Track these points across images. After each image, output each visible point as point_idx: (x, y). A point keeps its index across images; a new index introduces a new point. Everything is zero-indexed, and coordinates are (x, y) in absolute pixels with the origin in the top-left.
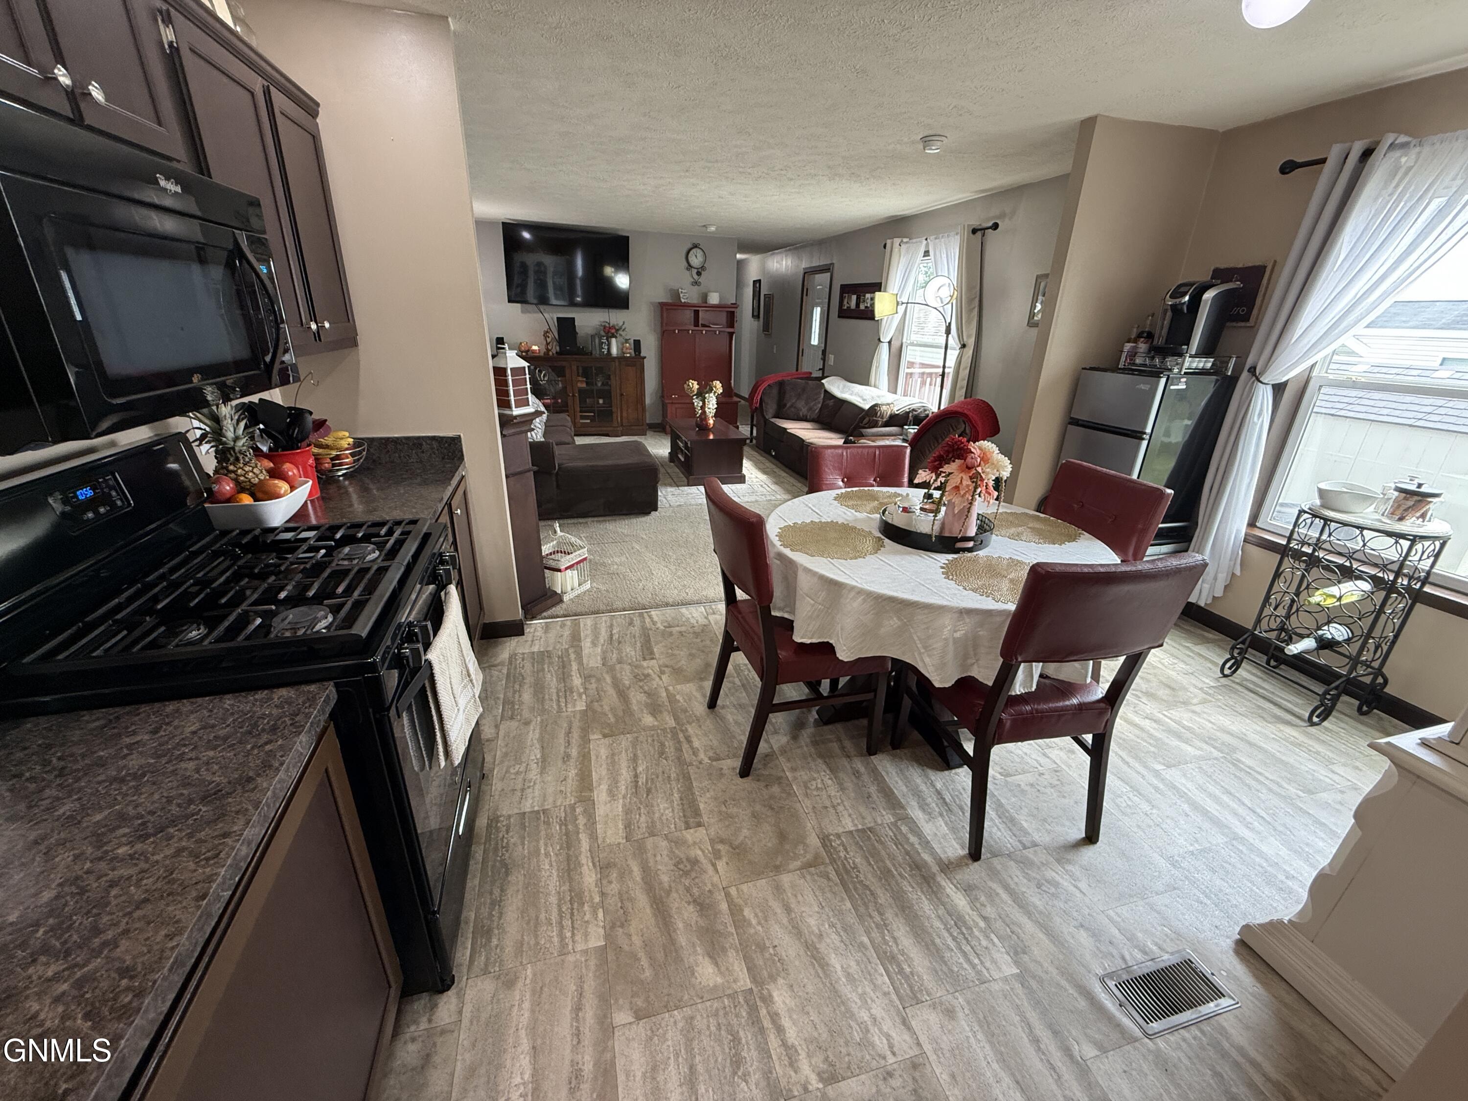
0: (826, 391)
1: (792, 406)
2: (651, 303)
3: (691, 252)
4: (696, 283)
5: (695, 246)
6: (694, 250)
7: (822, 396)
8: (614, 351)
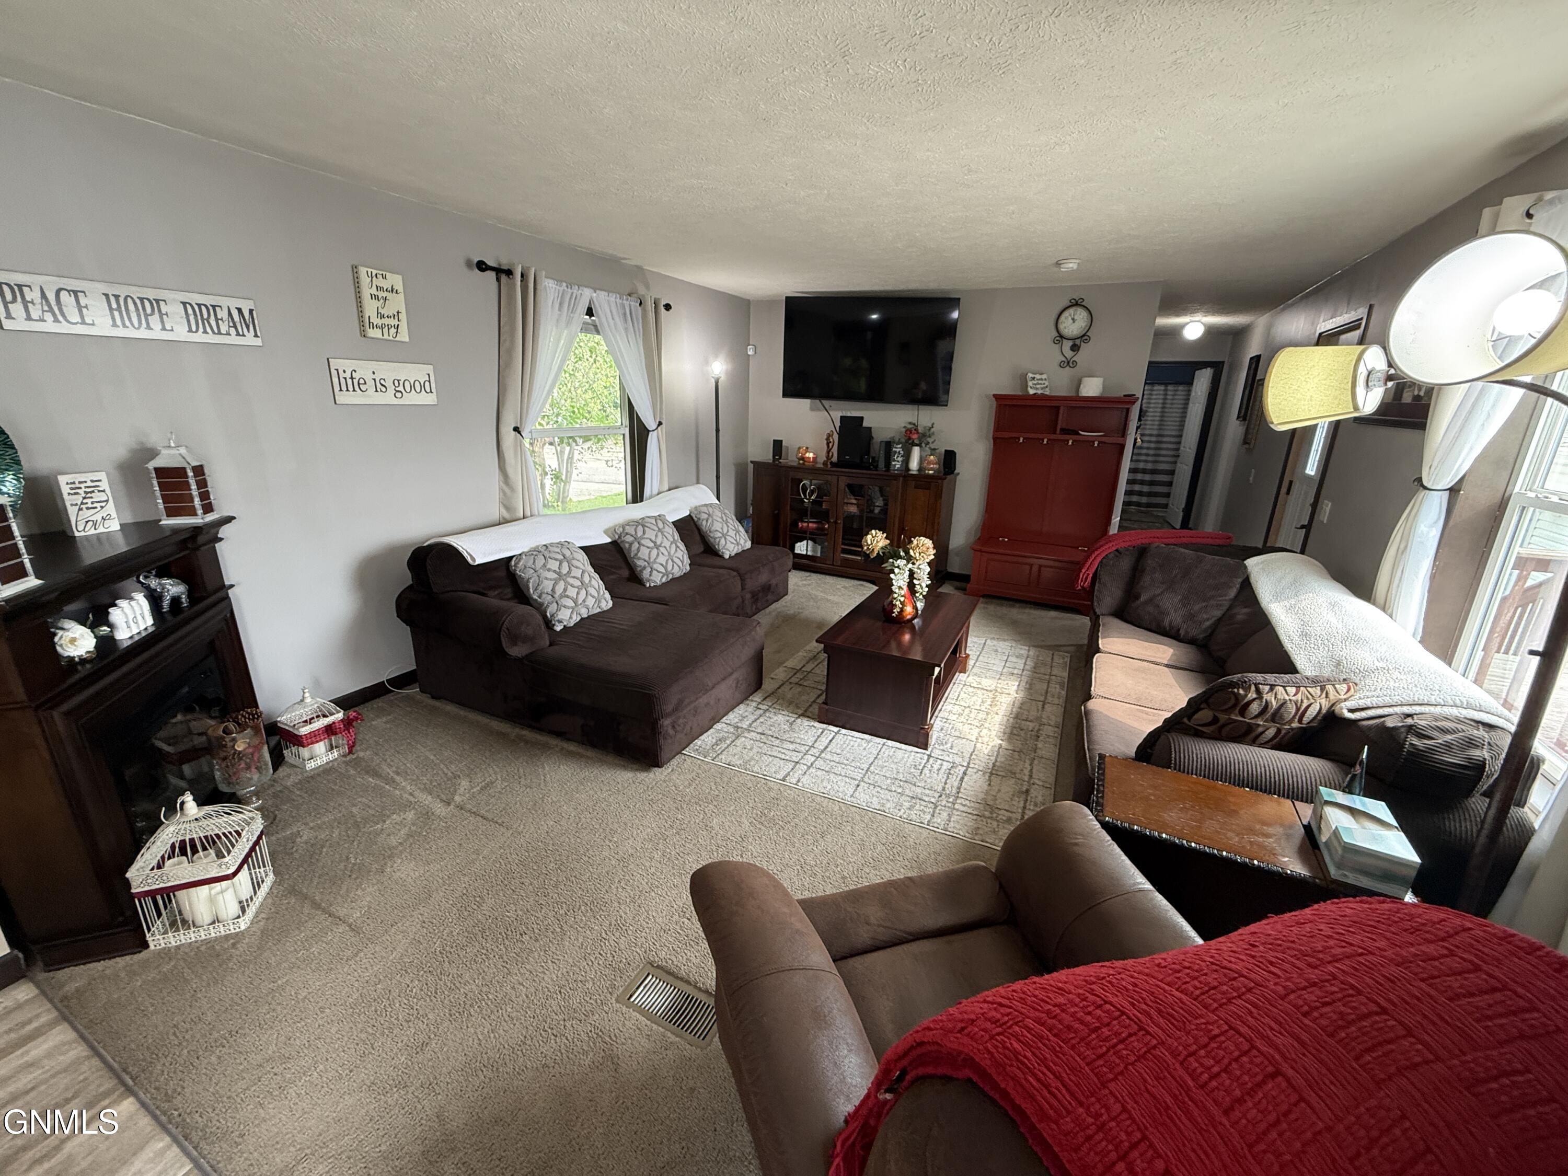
0: (1247, 585)
1: (1151, 600)
2: (987, 396)
3: (1066, 314)
4: (1068, 363)
5: (1076, 304)
6: (1071, 311)
7: (1233, 593)
8: (914, 465)
